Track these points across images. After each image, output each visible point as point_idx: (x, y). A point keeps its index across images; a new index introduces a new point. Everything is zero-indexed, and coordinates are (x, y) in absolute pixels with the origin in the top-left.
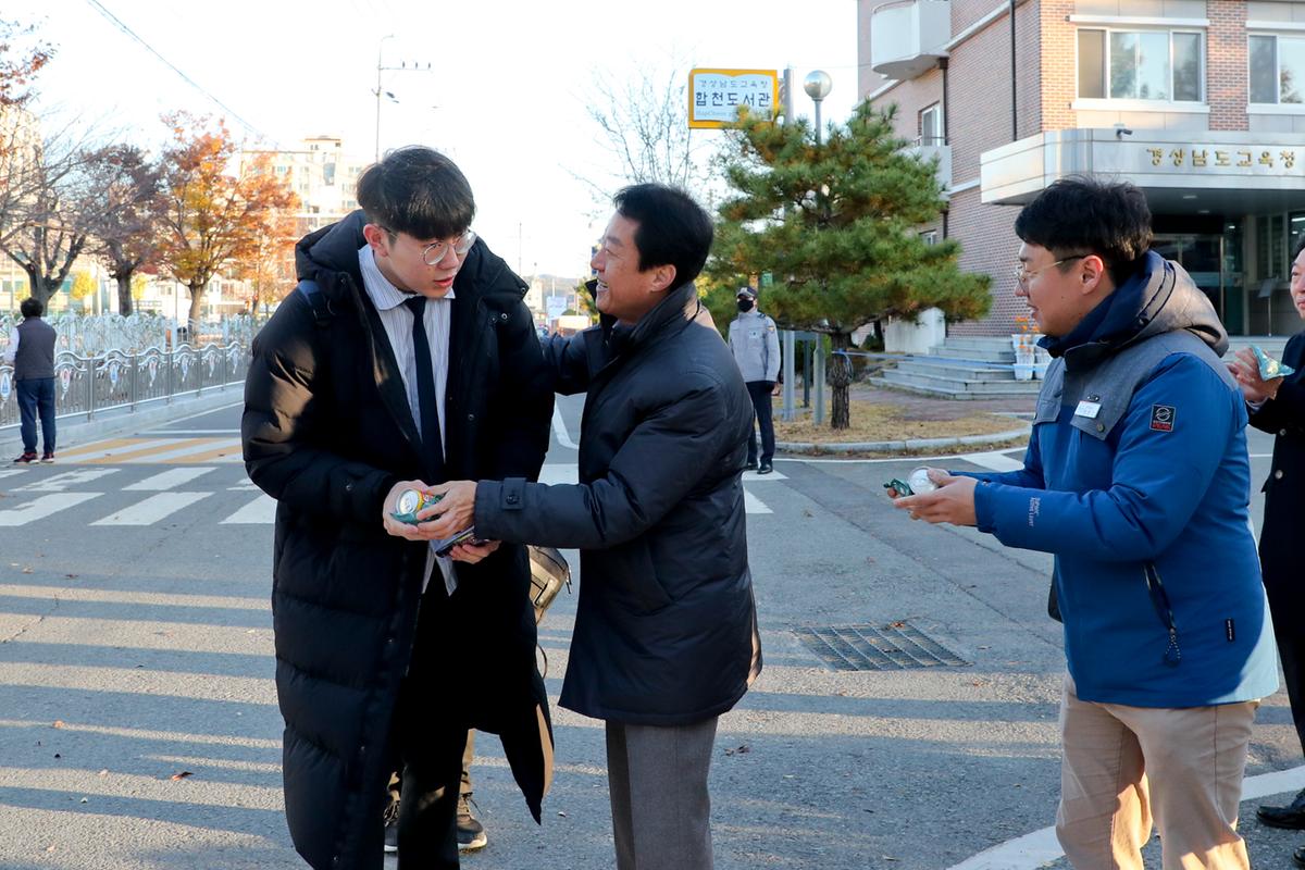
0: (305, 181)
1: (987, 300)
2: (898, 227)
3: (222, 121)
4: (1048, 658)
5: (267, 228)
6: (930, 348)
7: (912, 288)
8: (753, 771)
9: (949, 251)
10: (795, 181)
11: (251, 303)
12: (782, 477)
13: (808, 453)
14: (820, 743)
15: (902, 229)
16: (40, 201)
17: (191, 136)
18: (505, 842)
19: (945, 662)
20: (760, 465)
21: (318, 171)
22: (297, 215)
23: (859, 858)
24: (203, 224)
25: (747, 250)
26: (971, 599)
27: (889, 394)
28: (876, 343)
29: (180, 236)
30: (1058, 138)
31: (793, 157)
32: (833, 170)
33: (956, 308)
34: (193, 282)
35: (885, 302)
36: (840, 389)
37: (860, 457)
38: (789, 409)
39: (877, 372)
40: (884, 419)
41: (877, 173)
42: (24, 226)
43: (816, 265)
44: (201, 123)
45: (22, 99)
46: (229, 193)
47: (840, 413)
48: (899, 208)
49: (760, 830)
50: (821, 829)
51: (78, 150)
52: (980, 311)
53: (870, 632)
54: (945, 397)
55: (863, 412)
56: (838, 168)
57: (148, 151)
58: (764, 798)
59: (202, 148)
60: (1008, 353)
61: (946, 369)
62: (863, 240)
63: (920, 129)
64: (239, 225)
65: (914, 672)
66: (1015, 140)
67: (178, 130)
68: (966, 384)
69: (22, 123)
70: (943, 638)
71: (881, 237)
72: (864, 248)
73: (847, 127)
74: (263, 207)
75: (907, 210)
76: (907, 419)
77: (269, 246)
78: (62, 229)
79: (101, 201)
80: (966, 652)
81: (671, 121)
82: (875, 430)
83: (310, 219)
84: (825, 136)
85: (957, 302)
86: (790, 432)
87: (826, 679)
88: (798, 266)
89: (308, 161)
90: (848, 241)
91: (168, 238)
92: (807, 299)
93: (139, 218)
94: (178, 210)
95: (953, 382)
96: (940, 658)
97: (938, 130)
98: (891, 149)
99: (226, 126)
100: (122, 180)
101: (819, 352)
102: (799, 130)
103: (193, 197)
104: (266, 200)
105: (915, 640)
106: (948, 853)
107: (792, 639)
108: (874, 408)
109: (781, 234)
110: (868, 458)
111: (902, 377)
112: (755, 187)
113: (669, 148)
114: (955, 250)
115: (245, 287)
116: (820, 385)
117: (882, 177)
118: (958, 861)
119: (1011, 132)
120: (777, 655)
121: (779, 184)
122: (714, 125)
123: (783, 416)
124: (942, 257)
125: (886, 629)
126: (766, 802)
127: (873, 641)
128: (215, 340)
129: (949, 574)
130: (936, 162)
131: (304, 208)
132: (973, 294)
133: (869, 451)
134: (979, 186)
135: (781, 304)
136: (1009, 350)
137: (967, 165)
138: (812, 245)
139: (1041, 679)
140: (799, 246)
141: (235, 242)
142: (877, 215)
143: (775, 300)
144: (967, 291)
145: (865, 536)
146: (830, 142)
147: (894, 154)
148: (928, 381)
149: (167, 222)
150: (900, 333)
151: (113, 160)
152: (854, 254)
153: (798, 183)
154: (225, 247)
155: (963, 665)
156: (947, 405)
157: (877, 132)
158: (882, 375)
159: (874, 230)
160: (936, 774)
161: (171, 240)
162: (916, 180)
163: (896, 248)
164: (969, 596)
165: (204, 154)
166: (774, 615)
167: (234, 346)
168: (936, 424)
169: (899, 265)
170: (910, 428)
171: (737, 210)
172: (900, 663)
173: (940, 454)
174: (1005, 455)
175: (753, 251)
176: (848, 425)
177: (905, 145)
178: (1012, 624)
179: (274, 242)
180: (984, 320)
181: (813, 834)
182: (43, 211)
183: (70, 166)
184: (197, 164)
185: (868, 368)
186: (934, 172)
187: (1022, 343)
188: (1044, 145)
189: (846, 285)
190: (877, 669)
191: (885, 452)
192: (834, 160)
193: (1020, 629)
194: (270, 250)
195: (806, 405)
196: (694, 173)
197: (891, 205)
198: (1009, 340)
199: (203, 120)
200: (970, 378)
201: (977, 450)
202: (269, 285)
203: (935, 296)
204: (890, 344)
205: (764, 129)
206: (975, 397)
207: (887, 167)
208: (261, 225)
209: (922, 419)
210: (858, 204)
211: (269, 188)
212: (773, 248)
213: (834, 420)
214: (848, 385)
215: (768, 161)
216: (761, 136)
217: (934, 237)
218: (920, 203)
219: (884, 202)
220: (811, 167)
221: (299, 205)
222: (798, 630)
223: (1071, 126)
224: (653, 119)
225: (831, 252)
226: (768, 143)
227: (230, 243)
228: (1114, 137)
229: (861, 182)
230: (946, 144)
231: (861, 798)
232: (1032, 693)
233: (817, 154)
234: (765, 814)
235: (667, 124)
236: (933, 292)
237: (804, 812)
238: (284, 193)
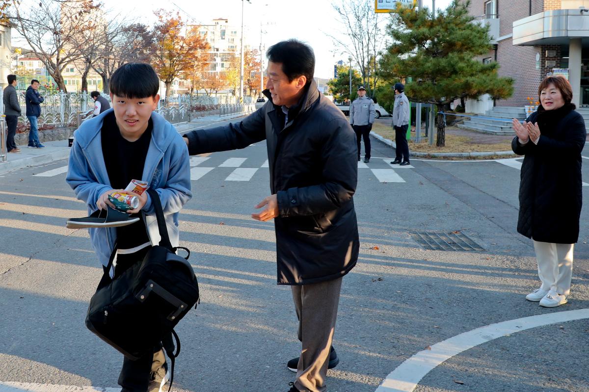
0: (213, 38)
1: (511, 90)
2: (469, 56)
3: (178, 13)
4: (522, 249)
5: (197, 57)
6: (486, 111)
7: (475, 84)
8: (383, 288)
9: (493, 67)
10: (421, 36)
11: (191, 89)
12: (412, 167)
13: (425, 157)
14: (414, 279)
15: (471, 57)
16: (106, 47)
17: (166, 19)
18: (277, 309)
19: (475, 249)
20: (402, 161)
21: (218, 34)
22: (209, 52)
23: (424, 326)
24: (171, 56)
25: (399, 67)
26: (491, 222)
27: (466, 132)
28: (461, 109)
29: (162, 61)
30: (551, 14)
31: (421, 25)
32: (439, 31)
33: (496, 93)
34: (167, 81)
35: (462, 90)
36: (441, 129)
37: (448, 159)
38: (418, 138)
39: (461, 122)
40: (461, 143)
41: (459, 32)
42: (100, 58)
43: (430, 74)
44: (170, 14)
45: (98, 6)
46: (181, 43)
47: (440, 139)
48: (470, 48)
49: (383, 311)
50: (409, 313)
51: (120, 26)
52: (507, 95)
53: (443, 235)
54: (492, 134)
55: (452, 139)
56: (441, 30)
57: (149, 26)
58: (386, 299)
59: (170, 24)
60: (523, 114)
61: (493, 121)
62: (452, 62)
63: (485, 11)
64: (185, 56)
65: (460, 252)
66: (530, 15)
67: (160, 17)
68: (502, 128)
69: (99, 15)
70: (476, 239)
71: (461, 61)
72: (453, 66)
73: (446, 11)
74: (195, 49)
75: (473, 49)
76: (472, 143)
77: (197, 66)
78: (115, 59)
79: (130, 47)
80: (485, 245)
81: (369, 9)
82: (457, 147)
83: (215, 54)
84: (436, 15)
85: (496, 91)
86: (418, 148)
87: (421, 253)
88: (422, 74)
89: (214, 29)
90: (446, 63)
91: (157, 62)
92: (426, 89)
93: (145, 54)
94: (160, 50)
95: (496, 127)
96: (473, 247)
97: (494, 11)
98: (466, 21)
99: (179, 15)
100: (138, 38)
101: (432, 112)
102: (424, 13)
103: (167, 45)
104: (196, 46)
105: (462, 239)
106: (463, 327)
107: (408, 236)
108: (457, 138)
109: (415, 60)
110: (452, 160)
111: (472, 125)
112: (403, 39)
113: (368, 21)
114: (496, 67)
115: (188, 83)
116: (432, 126)
117: (462, 34)
118: (467, 330)
119: (528, 11)
120: (400, 242)
121: (414, 38)
122: (386, 11)
123: (415, 140)
124: (490, 70)
125: (450, 234)
126: (387, 301)
127: (444, 238)
128: (176, 104)
129: (482, 211)
130: (488, 26)
131: (212, 49)
132: (504, 87)
133: (453, 157)
134: (511, 37)
135: (414, 91)
136: (523, 113)
137: (506, 28)
138: (429, 64)
139: (518, 259)
140: (422, 65)
141: (183, 64)
142: (460, 51)
143: (411, 89)
144: (501, 86)
145: (446, 193)
146: (438, 18)
147: (468, 23)
148: (484, 126)
149: (156, 56)
150: (472, 105)
151: (134, 30)
152: (448, 69)
153: (423, 37)
154: (179, 66)
155: (483, 250)
156: (492, 138)
157: (460, 13)
158: (463, 123)
159: (458, 58)
160: (463, 295)
161: (158, 63)
162: (478, 35)
163: (468, 66)
164: (490, 222)
165: (171, 27)
166: (401, 225)
167: (183, 107)
168: (485, 146)
169: (469, 74)
170: (473, 147)
171: (395, 49)
172: (455, 248)
173: (486, 159)
174: (517, 160)
175: (401, 67)
176: (444, 145)
177: (473, 19)
178: (509, 234)
179: (200, 64)
180: (510, 99)
181: (405, 315)
182: (108, 52)
183: (117, 33)
184: (168, 31)
185: (456, 120)
186: (487, 31)
187: (530, 110)
188: (544, 17)
189: (444, 82)
190: (444, 250)
191: (461, 157)
192: (440, 27)
193: (512, 237)
194: (198, 67)
195: (426, 136)
196: (379, 32)
197: (466, 47)
198: (523, 108)
199: (170, 13)
200: (504, 125)
201: (504, 158)
202: (198, 82)
203: (485, 88)
204: (468, 110)
205: (408, 13)
206: (506, 134)
207: (464, 29)
208: (194, 57)
209: (479, 143)
210: (451, 46)
211: (197, 41)
212: (411, 66)
213: (437, 142)
214: (445, 127)
215: (409, 27)
216: (407, 16)
217: (490, 60)
218: (480, 45)
219: (463, 45)
220: (429, 30)
221: (210, 48)
222: (410, 232)
223: (558, 8)
224: (360, 8)
225: (437, 68)
226: (410, 19)
227: (182, 64)
228: (579, 13)
229: (453, 36)
230: (497, 17)
231: (428, 302)
232: (513, 264)
233: (432, 24)
234: (386, 306)
235: (367, 10)
236: (485, 86)
237: (403, 306)
238: (203, 43)
